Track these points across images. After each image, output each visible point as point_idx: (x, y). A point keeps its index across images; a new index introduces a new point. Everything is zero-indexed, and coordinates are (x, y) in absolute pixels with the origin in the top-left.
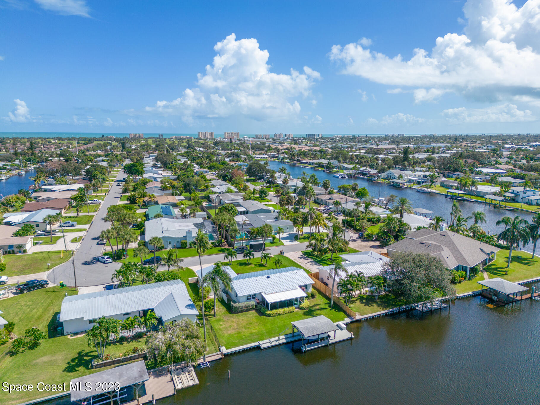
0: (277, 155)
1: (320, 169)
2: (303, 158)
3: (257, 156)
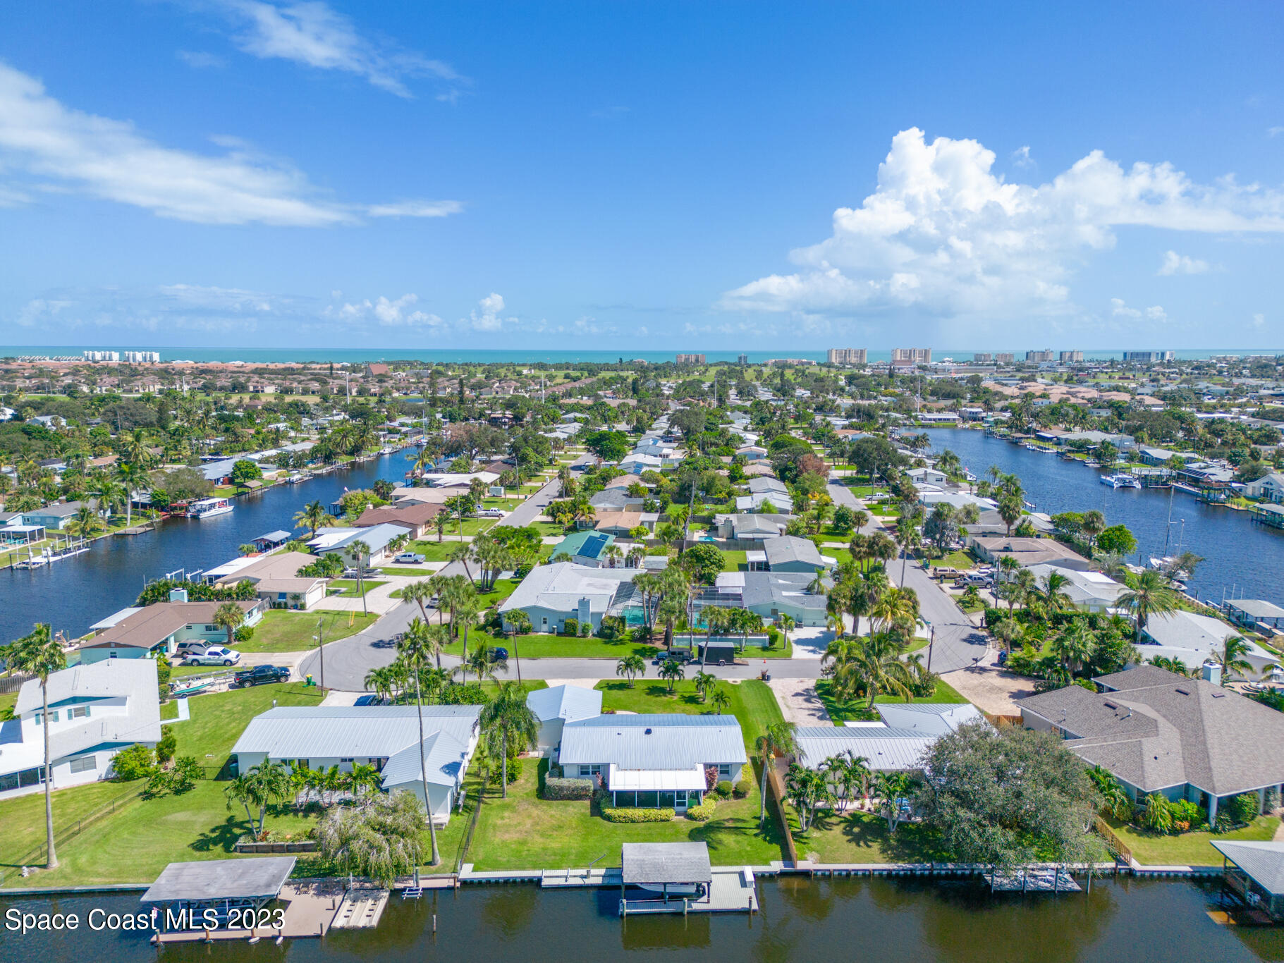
0: (984, 414)
1: (1079, 457)
2: (1045, 427)
3: (928, 416)
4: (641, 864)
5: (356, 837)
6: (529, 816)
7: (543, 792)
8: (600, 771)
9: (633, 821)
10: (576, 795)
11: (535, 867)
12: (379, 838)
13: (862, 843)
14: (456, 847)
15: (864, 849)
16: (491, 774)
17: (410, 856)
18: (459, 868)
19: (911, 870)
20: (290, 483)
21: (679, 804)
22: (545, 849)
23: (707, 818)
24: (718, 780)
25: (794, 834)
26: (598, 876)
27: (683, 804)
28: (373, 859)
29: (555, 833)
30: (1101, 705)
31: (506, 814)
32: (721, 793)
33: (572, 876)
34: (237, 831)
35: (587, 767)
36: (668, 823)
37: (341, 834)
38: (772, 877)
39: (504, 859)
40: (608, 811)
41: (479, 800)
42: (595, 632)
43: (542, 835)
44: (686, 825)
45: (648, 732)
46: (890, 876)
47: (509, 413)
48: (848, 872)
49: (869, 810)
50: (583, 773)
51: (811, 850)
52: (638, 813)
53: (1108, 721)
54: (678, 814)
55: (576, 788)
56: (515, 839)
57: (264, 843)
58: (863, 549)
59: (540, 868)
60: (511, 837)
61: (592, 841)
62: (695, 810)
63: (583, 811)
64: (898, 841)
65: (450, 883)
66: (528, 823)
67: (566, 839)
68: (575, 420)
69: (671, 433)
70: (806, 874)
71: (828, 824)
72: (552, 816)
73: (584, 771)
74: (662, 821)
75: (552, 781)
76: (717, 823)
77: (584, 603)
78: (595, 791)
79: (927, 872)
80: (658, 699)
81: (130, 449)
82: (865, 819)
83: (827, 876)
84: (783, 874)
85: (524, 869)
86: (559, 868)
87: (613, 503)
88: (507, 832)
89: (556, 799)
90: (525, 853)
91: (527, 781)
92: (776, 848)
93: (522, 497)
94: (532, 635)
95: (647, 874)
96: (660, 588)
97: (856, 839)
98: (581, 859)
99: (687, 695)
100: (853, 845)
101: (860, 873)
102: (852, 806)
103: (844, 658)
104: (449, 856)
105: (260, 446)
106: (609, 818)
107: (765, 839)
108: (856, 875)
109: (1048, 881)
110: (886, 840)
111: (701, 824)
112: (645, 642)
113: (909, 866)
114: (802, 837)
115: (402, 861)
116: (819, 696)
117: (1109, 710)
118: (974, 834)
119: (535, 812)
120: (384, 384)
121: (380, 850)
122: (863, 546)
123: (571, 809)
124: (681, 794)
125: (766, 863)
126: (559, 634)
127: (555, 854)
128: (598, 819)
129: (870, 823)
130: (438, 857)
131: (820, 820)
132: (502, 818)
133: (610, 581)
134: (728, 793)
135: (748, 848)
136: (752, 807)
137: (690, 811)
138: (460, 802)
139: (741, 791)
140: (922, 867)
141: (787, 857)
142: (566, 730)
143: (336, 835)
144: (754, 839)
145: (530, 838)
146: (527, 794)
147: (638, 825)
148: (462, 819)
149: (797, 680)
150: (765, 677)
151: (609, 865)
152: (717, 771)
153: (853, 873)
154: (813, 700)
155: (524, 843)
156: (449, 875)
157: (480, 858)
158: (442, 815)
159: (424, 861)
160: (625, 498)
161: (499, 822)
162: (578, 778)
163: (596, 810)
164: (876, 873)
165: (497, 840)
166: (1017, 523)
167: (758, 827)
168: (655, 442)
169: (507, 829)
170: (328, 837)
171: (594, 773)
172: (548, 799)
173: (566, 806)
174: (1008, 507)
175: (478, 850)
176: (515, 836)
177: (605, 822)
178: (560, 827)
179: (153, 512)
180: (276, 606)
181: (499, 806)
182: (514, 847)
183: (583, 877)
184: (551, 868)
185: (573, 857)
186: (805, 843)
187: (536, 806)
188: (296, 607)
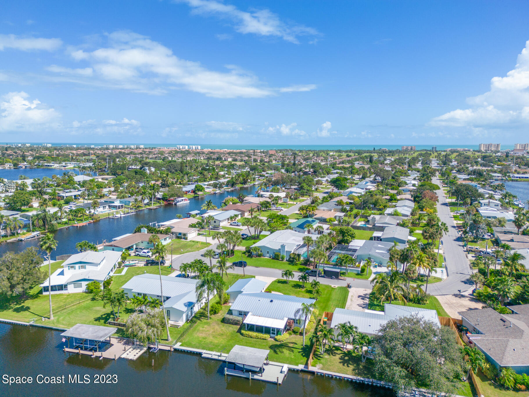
4: (236, 354)
6: (214, 328)
7: (224, 320)
8: (245, 314)
9: (251, 337)
10: (234, 323)
11: (203, 349)
13: (346, 364)
14: (180, 336)
17: (155, 335)
18: (176, 343)
19: (362, 381)
21: (272, 333)
22: (212, 342)
23: (282, 341)
24: (294, 326)
25: (316, 355)
26: (224, 356)
27: (274, 334)
29: (219, 337)
30: (498, 319)
31: (206, 326)
32: (294, 332)
33: (215, 355)
34: (112, 316)
35: (242, 312)
36: (265, 341)
39: (193, 343)
40: (243, 332)
42: (287, 259)
44: (271, 343)
45: (271, 301)
46: (352, 381)
48: (332, 376)
52: (254, 334)
54: (271, 337)
55: (235, 320)
60: (201, 335)
62: (278, 337)
63: (235, 330)
64: (364, 366)
65: (169, 349)
66: (211, 331)
67: (221, 340)
70: (313, 373)
71: (335, 353)
72: (222, 330)
73: (240, 313)
74: (263, 339)
75: (227, 316)
76: (286, 344)
77: (283, 246)
79: (370, 383)
80: (296, 289)
82: (354, 354)
83: (322, 376)
84: (302, 371)
85: (199, 348)
86: (212, 350)
87: (328, 208)
89: (228, 323)
90: (203, 342)
91: (222, 314)
92: (304, 360)
94: (262, 258)
95: (237, 359)
97: (344, 362)
99: (309, 289)
100: (342, 365)
101: (338, 378)
104: (175, 338)
106: (242, 334)
107: (302, 354)
108: (336, 378)
110: (358, 365)
111: (278, 343)
112: (306, 266)
113: (361, 378)
114: (320, 357)
116: (369, 298)
117: (502, 322)
119: (217, 327)
123: (231, 328)
124: (273, 329)
126: (273, 258)
127: (214, 345)
128: (239, 334)
129: (355, 356)
130: (170, 338)
131: (332, 351)
132: (203, 327)
135: (292, 357)
137: (276, 337)
138: (190, 318)
140: (368, 381)
141: (306, 364)
145: (208, 337)
146: (218, 320)
147: (253, 339)
148: (188, 325)
149: (364, 289)
150: (349, 286)
152: (294, 322)
154: (365, 299)
155: (205, 338)
157: (185, 341)
158: (181, 322)
160: (335, 206)
161: (201, 329)
162: (237, 316)
163: (240, 331)
165: (196, 335)
167: (302, 349)
168: (366, 183)
169: (202, 332)
171: (243, 315)
172: (224, 323)
173: (230, 327)
175: (187, 338)
176: (204, 335)
177: (241, 336)
178: (222, 335)
179: (161, 201)
180: (178, 237)
181: (205, 323)
182: (200, 339)
183: (219, 356)
184: (209, 350)
185: (220, 347)
186: (319, 360)
187: (218, 325)
188: (184, 238)
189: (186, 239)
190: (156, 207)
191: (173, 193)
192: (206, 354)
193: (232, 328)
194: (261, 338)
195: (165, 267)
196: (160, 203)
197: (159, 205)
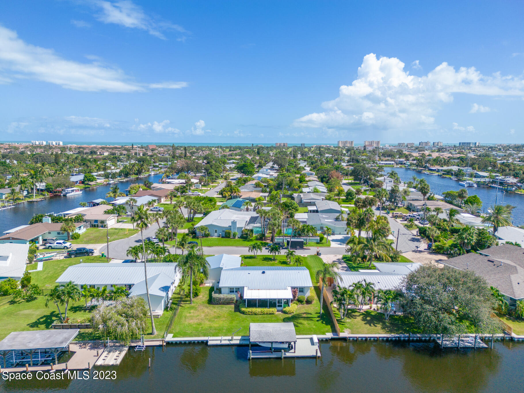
0: (405, 162)
4: (259, 333)
5: (110, 319)
6: (203, 312)
7: (211, 301)
8: (239, 290)
9: (256, 314)
10: (227, 302)
11: (204, 336)
12: (123, 320)
13: (372, 325)
14: (165, 326)
15: (373, 327)
16: (185, 293)
17: (139, 329)
18: (165, 335)
19: (399, 337)
20: (110, 184)
21: (279, 306)
22: (210, 327)
23: (293, 313)
24: (299, 295)
25: (337, 320)
26: (237, 340)
27: (281, 306)
28: (119, 329)
29: (216, 320)
30: (486, 261)
31: (192, 311)
32: (300, 301)
33: (225, 340)
34: (54, 318)
35: (233, 289)
36: (273, 315)
37: (103, 317)
38: (327, 341)
39: (189, 332)
40: (243, 309)
41: (178, 304)
42: (239, 236)
43: (209, 321)
44: (282, 316)
45: (263, 273)
46: (388, 340)
47: (205, 161)
48: (366, 339)
49: (374, 309)
50: (231, 292)
51: (346, 328)
52: (258, 310)
53: (490, 268)
54: (278, 311)
55: (227, 299)
56: (196, 322)
57: (67, 324)
58: (361, 204)
59: (207, 336)
60: (194, 322)
61: (234, 323)
62: (287, 309)
63: (230, 309)
64: (390, 324)
65: (160, 343)
66: (203, 315)
67: (221, 323)
68: (233, 163)
69: (273, 167)
70: (344, 339)
71: (354, 315)
72: (215, 312)
73: (232, 290)
74: (270, 314)
75: (215, 295)
76: (298, 315)
77: (234, 223)
78: (237, 301)
79: (407, 339)
80: (268, 262)
81: (40, 170)
82: (373, 314)
83: (355, 341)
84: (332, 339)
85: (199, 336)
86: (217, 336)
87: (248, 189)
88: (192, 319)
89: (218, 304)
90: (200, 329)
91: (203, 296)
92: (329, 327)
93: (208, 189)
94: (210, 238)
95: (263, 338)
96: (269, 215)
97: (369, 323)
98: (229, 332)
99: (282, 261)
100: (368, 325)
101: (372, 339)
102: (365, 307)
103: (357, 243)
104: (161, 330)
105: (97, 170)
106: (243, 313)
107: (322, 323)
108: (370, 340)
109: (470, 343)
110: (384, 323)
111: (290, 316)
112: (262, 240)
113: (397, 335)
114: (341, 322)
115: (134, 331)
116: (345, 262)
117: (490, 263)
118: (433, 318)
119: (206, 310)
120: (154, 152)
121: (123, 325)
122: (360, 203)
123: (224, 309)
124: (280, 301)
125: (324, 333)
126: (222, 237)
127: (215, 329)
128: (238, 313)
129: (375, 315)
130: (155, 331)
131: (350, 314)
132: (190, 313)
133: (246, 216)
134: (303, 302)
135: (314, 327)
136: (316, 307)
137: (284, 309)
138: (169, 305)
139: (310, 300)
140: (404, 336)
141: (334, 330)
142: (223, 272)
143: (100, 318)
144: (317, 323)
145: (203, 322)
146: (203, 302)
147: (258, 316)
148: (170, 313)
149: (333, 255)
150: (318, 254)
151: (243, 335)
152: (298, 290)
153: (368, 339)
154: (342, 263)
155: (200, 324)
156: (160, 339)
157: (177, 331)
158: (160, 311)
159: (147, 332)
160: (253, 188)
161: (188, 315)
162: (228, 294)
163: (237, 309)
164: (381, 339)
165: (186, 323)
166: (428, 195)
167: (318, 317)
168: (267, 171)
169: (192, 318)
170: (96, 319)
171: (236, 292)
172: (213, 304)
173: (222, 307)
174: (424, 188)
175: (176, 328)
176: (196, 321)
177: (242, 315)
178: (219, 317)
179: (46, 193)
180: (94, 226)
181: (188, 308)
182: (194, 326)
183: (229, 340)
184: (213, 336)
185: (225, 331)
186: (343, 325)
187: (207, 307)
188: (102, 227)
189: (104, 227)
190: (40, 200)
191: (59, 182)
192: (213, 340)
193: (226, 308)
194: (267, 314)
195: (96, 257)
196: (44, 195)
197: (42, 197)
